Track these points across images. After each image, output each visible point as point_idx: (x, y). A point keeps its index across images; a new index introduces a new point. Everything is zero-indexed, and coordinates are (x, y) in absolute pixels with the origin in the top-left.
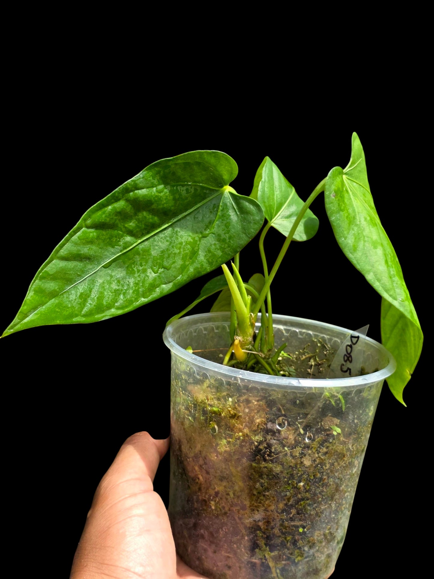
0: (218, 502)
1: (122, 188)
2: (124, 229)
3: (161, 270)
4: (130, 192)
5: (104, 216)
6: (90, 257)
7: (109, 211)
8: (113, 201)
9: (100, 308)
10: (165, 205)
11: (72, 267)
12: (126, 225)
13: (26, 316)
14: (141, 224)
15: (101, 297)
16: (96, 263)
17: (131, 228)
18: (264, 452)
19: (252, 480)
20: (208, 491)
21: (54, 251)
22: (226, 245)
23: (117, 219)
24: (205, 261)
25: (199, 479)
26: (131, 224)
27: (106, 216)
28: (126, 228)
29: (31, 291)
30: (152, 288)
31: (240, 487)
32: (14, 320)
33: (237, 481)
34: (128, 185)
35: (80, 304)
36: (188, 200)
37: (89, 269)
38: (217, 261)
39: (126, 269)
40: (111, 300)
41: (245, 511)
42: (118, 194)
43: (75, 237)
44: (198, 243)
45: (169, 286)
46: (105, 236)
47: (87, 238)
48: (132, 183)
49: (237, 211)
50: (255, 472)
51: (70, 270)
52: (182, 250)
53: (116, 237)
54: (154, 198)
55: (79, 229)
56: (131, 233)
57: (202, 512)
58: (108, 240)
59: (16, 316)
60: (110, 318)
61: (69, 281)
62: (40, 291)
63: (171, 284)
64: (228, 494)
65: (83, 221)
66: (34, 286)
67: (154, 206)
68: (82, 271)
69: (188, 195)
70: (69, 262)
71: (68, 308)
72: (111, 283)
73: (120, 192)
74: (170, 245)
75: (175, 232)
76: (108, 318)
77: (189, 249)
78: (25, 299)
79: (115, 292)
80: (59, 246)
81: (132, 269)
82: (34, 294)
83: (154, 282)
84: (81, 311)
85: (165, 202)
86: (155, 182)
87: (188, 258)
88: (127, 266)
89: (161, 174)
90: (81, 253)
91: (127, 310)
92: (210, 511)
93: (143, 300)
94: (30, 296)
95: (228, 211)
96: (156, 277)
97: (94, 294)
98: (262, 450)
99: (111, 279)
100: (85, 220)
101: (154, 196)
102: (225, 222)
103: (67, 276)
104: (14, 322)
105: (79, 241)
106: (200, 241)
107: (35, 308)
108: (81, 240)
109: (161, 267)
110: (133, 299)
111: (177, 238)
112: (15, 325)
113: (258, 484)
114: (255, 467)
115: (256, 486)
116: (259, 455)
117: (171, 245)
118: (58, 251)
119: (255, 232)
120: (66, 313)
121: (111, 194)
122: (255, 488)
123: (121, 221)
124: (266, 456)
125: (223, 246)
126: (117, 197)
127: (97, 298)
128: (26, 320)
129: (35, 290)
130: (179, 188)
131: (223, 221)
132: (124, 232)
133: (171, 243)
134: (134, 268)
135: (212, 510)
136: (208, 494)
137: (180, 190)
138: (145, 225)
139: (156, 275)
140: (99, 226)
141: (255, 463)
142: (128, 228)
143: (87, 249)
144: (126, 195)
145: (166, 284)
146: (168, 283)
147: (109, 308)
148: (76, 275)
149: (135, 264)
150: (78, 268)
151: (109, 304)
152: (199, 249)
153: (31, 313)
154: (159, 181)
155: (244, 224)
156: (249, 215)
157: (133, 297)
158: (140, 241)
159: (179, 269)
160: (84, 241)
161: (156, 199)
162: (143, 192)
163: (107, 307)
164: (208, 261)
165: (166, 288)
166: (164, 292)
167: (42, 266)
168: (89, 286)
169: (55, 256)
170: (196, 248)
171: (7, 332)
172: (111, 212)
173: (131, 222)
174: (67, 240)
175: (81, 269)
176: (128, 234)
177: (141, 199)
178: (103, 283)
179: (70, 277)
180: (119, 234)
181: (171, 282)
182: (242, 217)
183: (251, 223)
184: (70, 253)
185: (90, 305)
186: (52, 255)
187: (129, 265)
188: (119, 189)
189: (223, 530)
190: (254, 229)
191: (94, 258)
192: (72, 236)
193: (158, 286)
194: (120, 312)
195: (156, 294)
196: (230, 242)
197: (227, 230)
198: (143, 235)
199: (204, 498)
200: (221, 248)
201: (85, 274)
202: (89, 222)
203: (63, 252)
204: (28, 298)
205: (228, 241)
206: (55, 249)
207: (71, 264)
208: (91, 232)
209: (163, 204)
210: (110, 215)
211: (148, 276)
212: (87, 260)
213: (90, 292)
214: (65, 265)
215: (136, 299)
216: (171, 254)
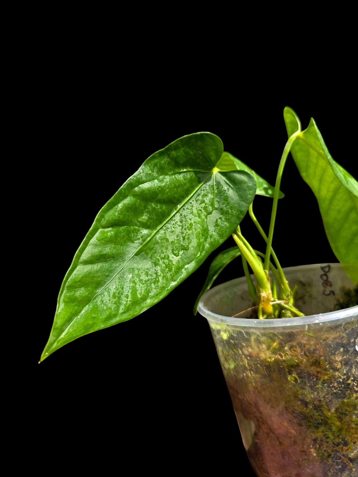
0: (319, 448)
1: (127, 184)
2: (139, 223)
3: (181, 253)
4: (135, 187)
5: (116, 214)
6: (114, 256)
7: (121, 209)
8: (121, 198)
9: (136, 303)
10: (169, 194)
11: (98, 269)
12: (140, 220)
13: (62, 331)
14: (153, 216)
15: (134, 291)
16: (121, 261)
17: (145, 221)
18: (352, 385)
19: (347, 415)
20: (305, 442)
21: (75, 257)
22: (230, 216)
23: (129, 215)
24: (216, 234)
25: (291, 433)
26: (144, 217)
27: (119, 214)
28: (140, 222)
29: (60, 303)
30: (178, 270)
31: (337, 426)
32: (50, 339)
33: (333, 422)
34: (131, 180)
35: (115, 303)
36: (187, 186)
37: (115, 268)
38: (226, 232)
39: (150, 259)
40: (145, 291)
41: (348, 446)
42: (124, 190)
43: (94, 240)
44: (206, 220)
45: (192, 265)
46: (122, 233)
47: (106, 238)
48: (135, 178)
49: (230, 184)
50: (349, 407)
51: (97, 272)
52: (194, 230)
53: (133, 233)
54: (158, 189)
55: (95, 230)
56: (145, 226)
57: (304, 462)
58: (127, 237)
59: (51, 334)
60: (147, 309)
61: (99, 284)
62: (70, 301)
63: (193, 262)
64: (328, 438)
65: (98, 222)
66: (62, 297)
67: (160, 196)
68: (109, 271)
69: (186, 181)
70: (93, 265)
71: (105, 310)
72: (140, 276)
73: (125, 188)
74: (182, 228)
75: (183, 216)
76: (146, 310)
77: (199, 228)
78: (56, 313)
79: (146, 283)
80: (79, 251)
81: (155, 258)
82: (65, 306)
83: (178, 265)
84: (118, 310)
85: (168, 190)
86: (155, 174)
87: (201, 236)
88: (150, 256)
89: (158, 166)
90: (103, 253)
91: (161, 297)
92: (313, 459)
93: (174, 284)
94: (61, 308)
95: (222, 187)
96: (179, 259)
97: (127, 291)
98: (351, 384)
99: (139, 272)
100: (99, 221)
101: (157, 187)
102: (222, 197)
103: (95, 279)
104: (50, 342)
105: (99, 242)
106: (207, 218)
107: (69, 320)
108: (100, 240)
109: (180, 249)
110: (164, 285)
111: (186, 221)
112: (52, 344)
113: (354, 416)
114: (348, 402)
115: (353, 420)
116: (349, 390)
117: (184, 229)
118: (79, 257)
119: (252, 197)
120: (104, 316)
121: (117, 192)
122: (352, 421)
123: (134, 216)
124: (355, 388)
125: (227, 218)
126: (124, 194)
127: (131, 293)
128: (63, 336)
129: (64, 302)
130: (176, 176)
131: (221, 197)
132: (139, 227)
133: (182, 226)
134: (157, 256)
135: (314, 457)
136: (306, 444)
137: (178, 177)
138: (156, 215)
139: (178, 257)
140: (114, 224)
141: (346, 399)
142: (142, 222)
143: (108, 248)
144: (132, 190)
145: (188, 263)
146: (191, 262)
147: (144, 299)
148: (104, 276)
149: (157, 253)
150: (104, 269)
151: (143, 295)
152: (207, 225)
153: (66, 326)
154: (158, 173)
155: (240, 193)
156: (242, 184)
157: (164, 283)
158: (155, 231)
159: (196, 247)
160: (104, 242)
161: (160, 189)
162: (146, 186)
163: (142, 299)
164: (219, 234)
165: (191, 267)
166: (189, 271)
167: (66, 275)
168: (120, 284)
169: (78, 261)
170: (206, 225)
171: (44, 356)
172: (122, 209)
173: (143, 216)
174: (86, 244)
175: (107, 270)
176: (143, 227)
177: (146, 192)
178: (133, 277)
179: (99, 279)
180: (135, 229)
181: (193, 260)
182: (236, 188)
183: (246, 190)
184: (93, 256)
185: (126, 301)
186: (74, 261)
187: (152, 255)
188: (124, 185)
189: (331, 472)
190: (250, 195)
191: (117, 255)
192: (89, 239)
193: (183, 267)
194: (156, 301)
195: (184, 275)
196: (232, 212)
197: (227, 203)
198: (157, 225)
199: (303, 449)
200: (226, 219)
201: (113, 273)
202: (103, 222)
203: (85, 256)
204: (59, 311)
205: (230, 211)
206: (75, 255)
207: (96, 267)
208: (108, 232)
209: (167, 193)
210: (122, 212)
211: (171, 261)
212: (111, 260)
213: (122, 288)
214: (91, 269)
215: (166, 284)
216: (185, 236)
